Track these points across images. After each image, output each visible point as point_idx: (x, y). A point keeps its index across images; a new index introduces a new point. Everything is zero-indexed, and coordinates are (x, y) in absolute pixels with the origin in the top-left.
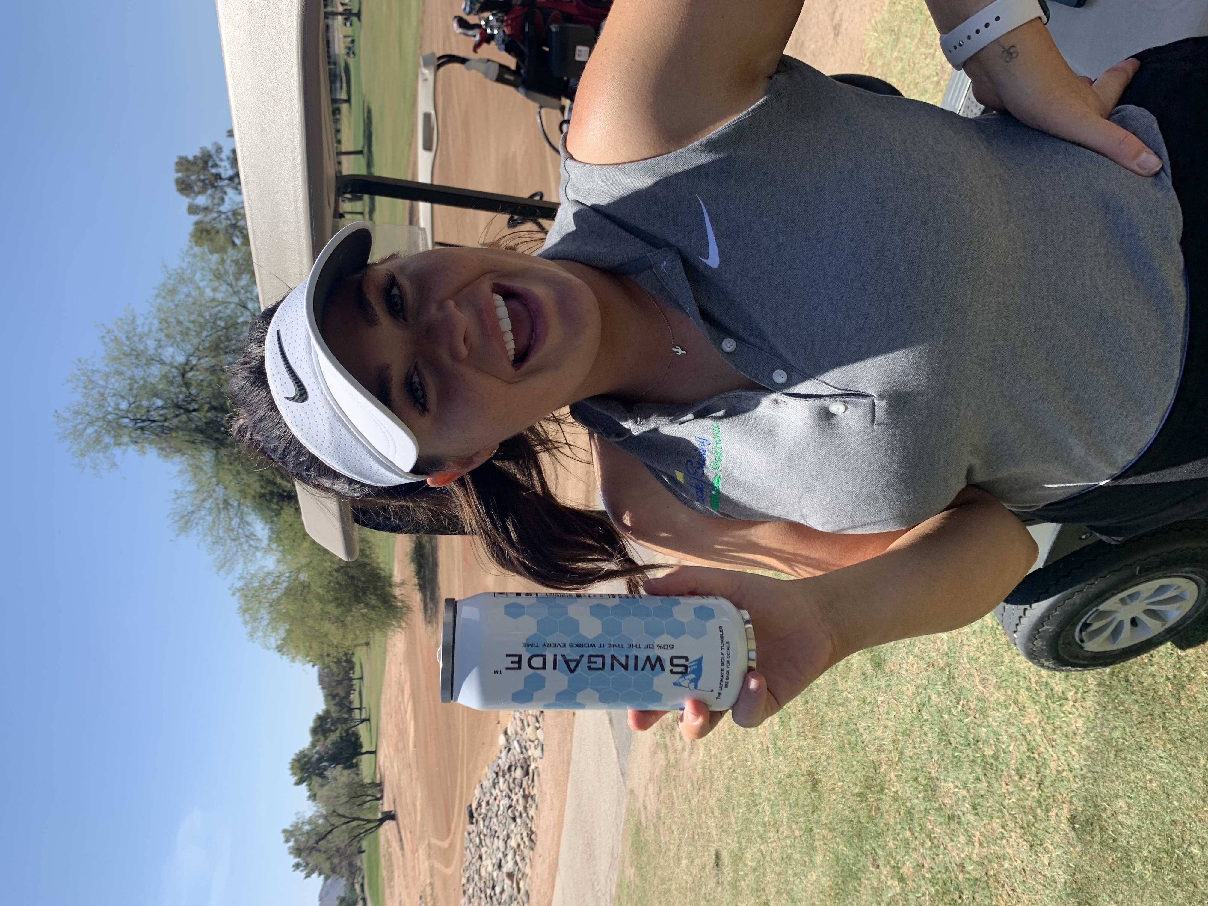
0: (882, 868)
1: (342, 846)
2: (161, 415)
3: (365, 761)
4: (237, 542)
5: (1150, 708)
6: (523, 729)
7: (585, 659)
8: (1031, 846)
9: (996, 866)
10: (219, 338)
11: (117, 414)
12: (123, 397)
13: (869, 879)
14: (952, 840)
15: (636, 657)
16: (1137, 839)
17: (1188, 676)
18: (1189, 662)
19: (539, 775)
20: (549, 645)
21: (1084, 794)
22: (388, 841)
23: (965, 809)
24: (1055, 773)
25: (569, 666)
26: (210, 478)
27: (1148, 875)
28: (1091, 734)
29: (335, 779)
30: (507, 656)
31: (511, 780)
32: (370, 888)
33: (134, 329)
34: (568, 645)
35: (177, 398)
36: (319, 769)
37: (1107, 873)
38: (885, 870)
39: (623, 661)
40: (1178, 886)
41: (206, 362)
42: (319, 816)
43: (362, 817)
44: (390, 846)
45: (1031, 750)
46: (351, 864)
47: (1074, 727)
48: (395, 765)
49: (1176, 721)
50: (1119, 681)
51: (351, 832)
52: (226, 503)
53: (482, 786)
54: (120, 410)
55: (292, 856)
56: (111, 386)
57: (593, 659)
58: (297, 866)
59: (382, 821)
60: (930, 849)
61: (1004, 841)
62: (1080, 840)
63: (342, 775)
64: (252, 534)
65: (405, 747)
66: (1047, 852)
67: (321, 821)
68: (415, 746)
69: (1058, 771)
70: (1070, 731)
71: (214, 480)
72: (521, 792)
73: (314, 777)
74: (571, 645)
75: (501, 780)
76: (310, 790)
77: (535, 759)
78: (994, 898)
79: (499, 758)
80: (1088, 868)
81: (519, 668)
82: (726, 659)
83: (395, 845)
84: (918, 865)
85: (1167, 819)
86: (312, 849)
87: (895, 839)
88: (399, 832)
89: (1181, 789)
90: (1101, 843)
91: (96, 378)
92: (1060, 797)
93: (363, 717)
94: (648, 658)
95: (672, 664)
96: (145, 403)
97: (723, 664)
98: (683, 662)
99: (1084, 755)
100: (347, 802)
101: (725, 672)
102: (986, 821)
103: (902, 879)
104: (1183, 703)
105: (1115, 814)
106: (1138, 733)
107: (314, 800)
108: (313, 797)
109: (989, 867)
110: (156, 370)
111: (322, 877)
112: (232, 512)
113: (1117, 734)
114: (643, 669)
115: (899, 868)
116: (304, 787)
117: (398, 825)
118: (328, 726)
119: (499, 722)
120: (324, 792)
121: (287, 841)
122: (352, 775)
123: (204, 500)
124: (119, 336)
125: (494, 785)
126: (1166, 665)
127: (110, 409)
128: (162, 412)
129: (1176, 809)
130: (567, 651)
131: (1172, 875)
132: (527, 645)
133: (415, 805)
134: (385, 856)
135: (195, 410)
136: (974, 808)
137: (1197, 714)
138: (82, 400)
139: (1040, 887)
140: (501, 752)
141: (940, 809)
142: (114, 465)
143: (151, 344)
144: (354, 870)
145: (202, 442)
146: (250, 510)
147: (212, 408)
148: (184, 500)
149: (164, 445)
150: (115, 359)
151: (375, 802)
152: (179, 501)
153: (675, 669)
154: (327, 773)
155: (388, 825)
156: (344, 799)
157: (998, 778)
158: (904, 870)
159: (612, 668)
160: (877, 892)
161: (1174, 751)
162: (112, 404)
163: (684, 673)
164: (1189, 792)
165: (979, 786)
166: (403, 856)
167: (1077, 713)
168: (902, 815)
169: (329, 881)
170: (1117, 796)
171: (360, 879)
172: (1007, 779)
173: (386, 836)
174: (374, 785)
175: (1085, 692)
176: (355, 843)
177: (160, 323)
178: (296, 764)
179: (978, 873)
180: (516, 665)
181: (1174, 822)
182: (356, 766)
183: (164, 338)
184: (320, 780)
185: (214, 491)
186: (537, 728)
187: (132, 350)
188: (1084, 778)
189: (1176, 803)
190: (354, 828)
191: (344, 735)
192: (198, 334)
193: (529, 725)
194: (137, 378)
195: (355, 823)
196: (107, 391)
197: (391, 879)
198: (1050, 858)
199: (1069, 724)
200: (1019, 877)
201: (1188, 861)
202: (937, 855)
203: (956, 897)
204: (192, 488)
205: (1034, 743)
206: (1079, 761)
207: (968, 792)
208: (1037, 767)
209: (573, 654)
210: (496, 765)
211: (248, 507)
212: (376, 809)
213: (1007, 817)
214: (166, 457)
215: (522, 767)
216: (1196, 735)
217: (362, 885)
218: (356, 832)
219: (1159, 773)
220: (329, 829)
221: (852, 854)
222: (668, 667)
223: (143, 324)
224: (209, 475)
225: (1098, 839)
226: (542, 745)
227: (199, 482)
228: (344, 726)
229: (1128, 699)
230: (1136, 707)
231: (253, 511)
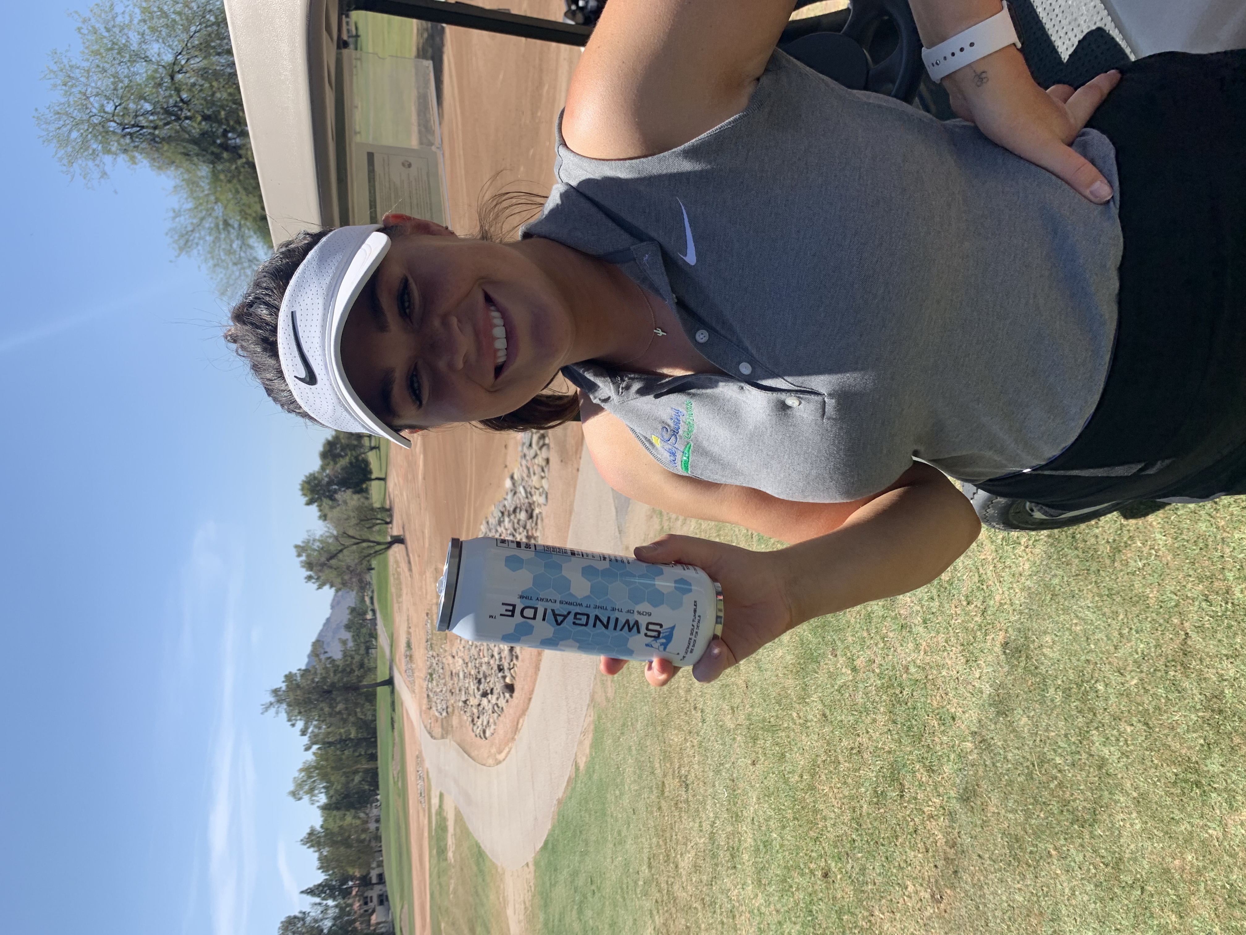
0: (839, 656)
1: (352, 564)
2: (151, 121)
3: (375, 487)
4: (239, 266)
5: (1088, 564)
6: (529, 476)
7: (571, 616)
8: (967, 661)
9: (935, 672)
10: (209, 35)
11: (102, 117)
12: (108, 98)
13: (828, 663)
14: (902, 645)
15: (617, 619)
16: (1055, 669)
17: (1126, 543)
18: (1129, 531)
19: (542, 520)
20: (542, 600)
21: (1019, 626)
22: (397, 562)
23: (917, 622)
24: (998, 604)
25: (556, 621)
26: (208, 195)
27: (1058, 700)
28: (1035, 578)
29: (345, 502)
30: (503, 604)
31: (516, 521)
32: (379, 600)
33: (114, 18)
34: (558, 602)
35: (167, 102)
36: (329, 491)
37: (1025, 693)
38: (842, 660)
39: (605, 621)
40: (1079, 712)
41: (197, 63)
42: (330, 537)
43: (372, 539)
44: (398, 566)
45: (982, 582)
46: (361, 581)
47: (1021, 569)
48: (405, 494)
49: (1107, 579)
50: (1067, 537)
51: (361, 552)
52: (226, 223)
53: (488, 523)
54: (105, 112)
55: (304, 570)
56: (93, 85)
57: (578, 616)
58: (309, 578)
59: (391, 544)
60: (883, 649)
61: (946, 654)
62: (1008, 663)
63: (352, 499)
64: (255, 258)
65: (415, 477)
66: (980, 668)
67: (330, 540)
68: (424, 478)
69: (1001, 603)
70: (1017, 572)
71: (212, 198)
72: (525, 533)
73: (324, 500)
74: (561, 602)
75: (507, 519)
76: (320, 510)
77: (539, 505)
78: (929, 697)
79: (505, 499)
80: (1010, 686)
81: (512, 616)
82: (695, 630)
83: (404, 566)
84: (870, 661)
85: (1083, 658)
86: (323, 565)
87: (852, 636)
88: (408, 555)
89: (1098, 636)
90: (1025, 668)
91: (77, 73)
92: (998, 625)
93: (373, 444)
94: (627, 622)
95: (647, 629)
96: (132, 106)
97: (692, 634)
98: (657, 628)
99: (1025, 594)
100: (357, 524)
101: (692, 641)
102: (933, 634)
103: (854, 669)
104: (1116, 564)
105: (1041, 647)
106: (1073, 583)
107: (325, 520)
108: (324, 517)
109: (930, 672)
110: (141, 69)
111: (333, 589)
112: (233, 234)
113: (1056, 581)
114: (621, 630)
115: (853, 660)
116: (314, 508)
117: (406, 548)
118: (338, 451)
119: (506, 466)
120: (336, 513)
121: (299, 555)
122: (362, 500)
123: (202, 219)
124: (97, 26)
125: (500, 523)
126: (1109, 529)
127: (94, 110)
128: (151, 118)
129: (1091, 651)
130: (557, 607)
131: (1077, 703)
132: (521, 597)
133: (423, 532)
134: (393, 574)
135: (187, 118)
136: (925, 622)
137: (1126, 576)
138: (63, 100)
139: (969, 695)
140: (507, 494)
141: (895, 618)
142: (104, 174)
143: (135, 38)
144: (363, 586)
145: (197, 155)
146: (252, 233)
147: (206, 118)
148: (182, 218)
149: (156, 156)
150: (97, 53)
151: (385, 526)
152: (177, 219)
153: (649, 633)
154: (338, 496)
155: (397, 548)
156: (354, 521)
157: (950, 601)
158: (858, 663)
159: (594, 626)
160: (832, 676)
161: (1100, 604)
162: (96, 105)
163: (657, 637)
164: (1105, 639)
165: (932, 604)
166: (411, 576)
167: (1026, 558)
168: (862, 616)
169: (340, 593)
170: (1045, 632)
171: (370, 593)
172: (957, 603)
173: (395, 557)
174: (383, 509)
175: (1036, 541)
176: (365, 563)
177: (142, 12)
178: (306, 486)
179: (920, 676)
180: (510, 613)
181: (1088, 661)
182: (366, 491)
183: (147, 31)
184: (330, 503)
185: (213, 209)
186: (542, 478)
187: (114, 43)
188: (1021, 613)
189: (1092, 646)
190: (364, 549)
191: (354, 461)
192: (186, 30)
193: (534, 474)
194: (122, 76)
195: (365, 545)
196: (89, 90)
197: (399, 596)
198: (981, 673)
199: (1018, 566)
200: (953, 684)
201: (1092, 695)
202: (888, 655)
203: (898, 692)
204: (190, 205)
205: (985, 577)
206: (1020, 598)
207: (922, 607)
208: (984, 597)
209: (561, 609)
210: (501, 505)
211: (249, 229)
212: (385, 533)
213: (952, 634)
214: (160, 168)
215: (527, 511)
216: (1121, 593)
217: (372, 598)
218: (366, 552)
219: (1084, 619)
220: (340, 548)
221: (815, 641)
222: (643, 630)
223: (123, 13)
224: (206, 192)
225: (1022, 664)
226: (547, 494)
227: (197, 198)
228: (354, 453)
229: (1071, 553)
230: (1077, 561)
231: (255, 233)
